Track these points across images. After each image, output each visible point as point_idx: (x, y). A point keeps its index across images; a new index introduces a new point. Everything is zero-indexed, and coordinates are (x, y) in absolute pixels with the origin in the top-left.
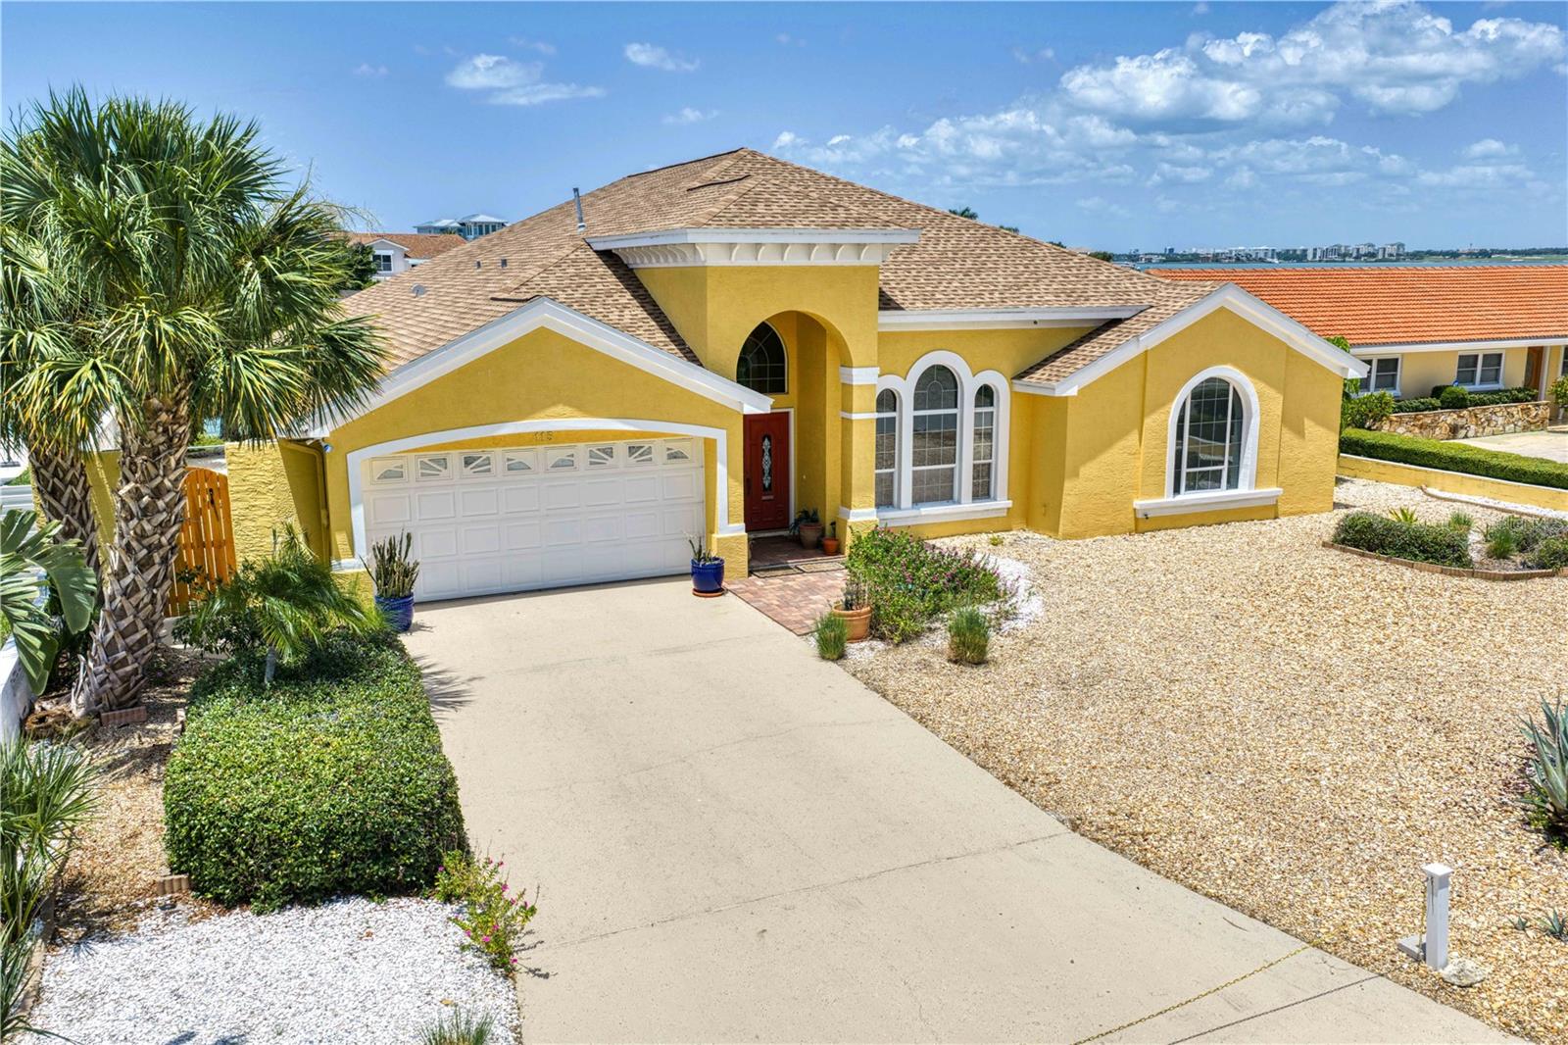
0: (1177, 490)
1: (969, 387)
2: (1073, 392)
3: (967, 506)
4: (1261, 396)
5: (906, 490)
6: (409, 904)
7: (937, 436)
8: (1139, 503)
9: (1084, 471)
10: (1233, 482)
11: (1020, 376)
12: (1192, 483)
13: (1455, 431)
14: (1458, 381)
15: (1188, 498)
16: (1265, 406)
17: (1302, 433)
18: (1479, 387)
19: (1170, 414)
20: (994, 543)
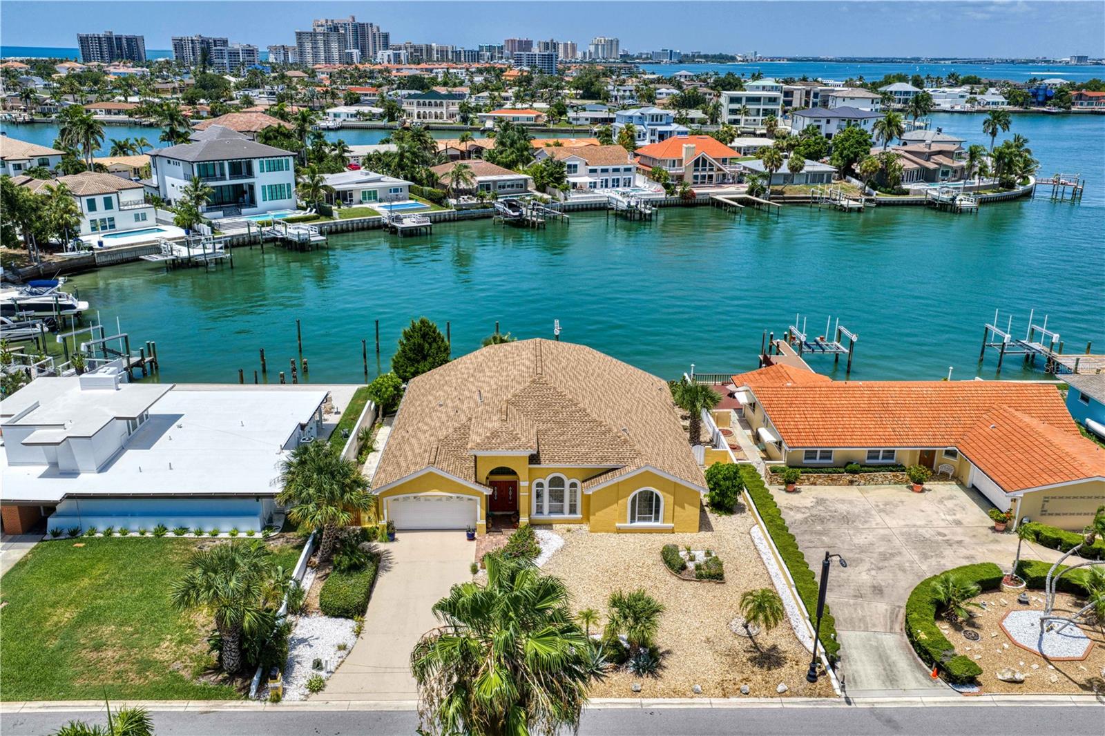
0: (633, 519)
1: (567, 483)
2: (591, 493)
3: (567, 516)
4: (664, 497)
5: (546, 509)
6: (350, 620)
7: (557, 497)
8: (617, 525)
9: (597, 514)
10: (657, 519)
11: (583, 482)
12: (639, 519)
13: (851, 483)
14: (868, 458)
15: (638, 524)
16: (666, 500)
17: (683, 508)
18: (880, 461)
19: (630, 499)
20: (569, 531)
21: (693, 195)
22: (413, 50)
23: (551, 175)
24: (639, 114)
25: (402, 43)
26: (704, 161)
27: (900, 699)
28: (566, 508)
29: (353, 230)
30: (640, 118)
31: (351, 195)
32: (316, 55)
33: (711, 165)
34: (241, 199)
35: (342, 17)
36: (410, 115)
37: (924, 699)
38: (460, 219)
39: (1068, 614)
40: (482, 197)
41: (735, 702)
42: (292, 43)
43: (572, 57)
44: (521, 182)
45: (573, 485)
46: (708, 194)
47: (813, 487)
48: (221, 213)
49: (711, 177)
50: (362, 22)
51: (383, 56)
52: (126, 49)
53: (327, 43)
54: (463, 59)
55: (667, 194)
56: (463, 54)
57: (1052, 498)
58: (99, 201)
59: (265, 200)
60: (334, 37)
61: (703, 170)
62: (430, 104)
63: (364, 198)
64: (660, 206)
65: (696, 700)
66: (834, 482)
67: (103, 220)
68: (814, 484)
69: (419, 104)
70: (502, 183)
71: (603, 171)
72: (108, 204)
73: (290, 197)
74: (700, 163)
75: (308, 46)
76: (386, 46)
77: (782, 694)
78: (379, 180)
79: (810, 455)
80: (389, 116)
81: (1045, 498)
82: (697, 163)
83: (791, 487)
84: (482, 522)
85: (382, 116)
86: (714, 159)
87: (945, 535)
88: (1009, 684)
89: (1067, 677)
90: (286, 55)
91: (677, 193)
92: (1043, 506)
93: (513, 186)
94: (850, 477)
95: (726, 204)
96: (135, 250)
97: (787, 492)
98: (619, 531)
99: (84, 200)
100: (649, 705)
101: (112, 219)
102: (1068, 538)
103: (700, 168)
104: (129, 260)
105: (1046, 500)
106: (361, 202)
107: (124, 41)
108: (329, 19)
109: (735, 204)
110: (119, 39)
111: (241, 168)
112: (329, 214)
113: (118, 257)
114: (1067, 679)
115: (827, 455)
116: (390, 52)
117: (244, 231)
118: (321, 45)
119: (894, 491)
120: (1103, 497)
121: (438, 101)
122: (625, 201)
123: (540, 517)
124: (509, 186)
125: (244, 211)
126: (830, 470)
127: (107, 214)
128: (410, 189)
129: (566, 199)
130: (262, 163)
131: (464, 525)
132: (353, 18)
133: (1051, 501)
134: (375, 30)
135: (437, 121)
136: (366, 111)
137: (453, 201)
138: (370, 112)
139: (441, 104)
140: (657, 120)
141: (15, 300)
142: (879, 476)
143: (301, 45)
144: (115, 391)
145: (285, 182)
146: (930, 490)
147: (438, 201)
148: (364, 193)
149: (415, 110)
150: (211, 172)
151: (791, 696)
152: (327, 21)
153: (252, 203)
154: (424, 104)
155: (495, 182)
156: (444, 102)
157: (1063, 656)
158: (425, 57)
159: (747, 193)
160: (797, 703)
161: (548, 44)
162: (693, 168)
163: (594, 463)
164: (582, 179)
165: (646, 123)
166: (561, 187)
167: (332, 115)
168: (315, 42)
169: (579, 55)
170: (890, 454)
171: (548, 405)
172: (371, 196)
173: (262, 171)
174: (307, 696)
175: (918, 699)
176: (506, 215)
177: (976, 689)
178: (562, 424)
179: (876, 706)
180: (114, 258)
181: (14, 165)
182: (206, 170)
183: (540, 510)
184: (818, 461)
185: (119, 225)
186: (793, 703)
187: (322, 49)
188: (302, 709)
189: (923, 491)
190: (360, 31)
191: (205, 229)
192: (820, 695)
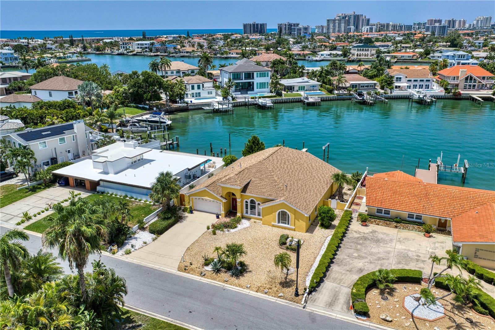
0: (279, 222)
1: (257, 203)
2: (265, 208)
3: (256, 216)
5: (249, 212)
6: (155, 235)
7: (253, 207)
8: (272, 223)
9: (265, 217)
10: (288, 224)
11: (262, 203)
12: (282, 223)
13: (396, 227)
14: (408, 217)
15: (281, 224)
16: (291, 216)
17: (299, 221)
18: (414, 220)
19: (277, 213)
20: (255, 222)
21: (460, 94)
22: (380, 26)
23: (386, 82)
24: (453, 54)
25: (375, 23)
26: (471, 78)
27: (327, 313)
28: (257, 213)
29: (289, 102)
30: (453, 56)
31: (294, 88)
32: (334, 29)
33: (474, 79)
34: (249, 88)
35: (350, 12)
36: (353, 55)
37: (338, 316)
38: (338, 100)
39: (446, 302)
40: (350, 91)
41: (260, 295)
42: (325, 24)
43: (463, 27)
44: (373, 85)
45: (259, 204)
46: (469, 94)
47: (377, 226)
48: (240, 93)
49: (474, 86)
50: (358, 14)
51: (365, 29)
52: (259, 29)
53: (339, 24)
54: (403, 29)
55: (445, 93)
56: (403, 27)
57: (481, 250)
58: (196, 86)
59: (257, 88)
60: (343, 21)
61: (470, 82)
62: (363, 50)
63: (299, 89)
64: (437, 99)
65: (245, 290)
66: (387, 225)
67: (196, 93)
68: (378, 225)
69: (358, 50)
70: (363, 85)
71: (415, 81)
72: (199, 87)
73: (268, 88)
74: (469, 78)
75: (331, 25)
76: (368, 25)
77: (280, 297)
78: (307, 82)
79: (379, 211)
80: (344, 55)
81: (476, 249)
82: (467, 79)
83: (365, 224)
84: (223, 212)
85: (341, 55)
86: (477, 77)
87: (420, 257)
88: (383, 321)
89: (415, 325)
90: (322, 30)
91: (452, 93)
92: (476, 253)
93: (368, 86)
94: (395, 224)
95: (476, 99)
96: (200, 105)
97: (362, 225)
98: (273, 226)
99: (190, 85)
100: (226, 287)
101: (199, 93)
102: (478, 270)
103: (469, 81)
104: (198, 108)
105: (477, 250)
106: (297, 91)
107: (259, 25)
108: (344, 13)
109: (480, 99)
110: (257, 25)
111: (249, 75)
112: (280, 95)
113: (197, 107)
114: (414, 326)
115: (387, 212)
116: (368, 27)
117: (244, 100)
118: (337, 25)
119: (414, 234)
120: (494, 252)
121: (367, 49)
122: (418, 95)
123: (246, 215)
124: (366, 86)
125: (249, 92)
126: (386, 219)
127: (198, 91)
128: (321, 86)
129: (391, 93)
130: (257, 74)
131: (216, 212)
132: (354, 13)
133: (480, 251)
134: (364, 17)
135: (365, 57)
136: (335, 53)
137: (336, 92)
138: (336, 53)
139: (368, 50)
140: (461, 57)
141: (147, 118)
142: (411, 226)
143: (328, 25)
144: (133, 149)
145: (266, 82)
146: (435, 237)
147: (331, 91)
148: (299, 87)
149: (356, 52)
150: (239, 77)
151: (283, 299)
152: (342, 14)
153: (253, 89)
154: (360, 50)
155: (359, 84)
156: (370, 49)
157: (422, 317)
158: (385, 29)
159: (492, 94)
160: (282, 302)
161: (450, 21)
162: (464, 81)
163: (266, 196)
164: (403, 84)
165: (456, 59)
166: (390, 87)
167: (320, 55)
168: (334, 23)
169: (467, 26)
170: (419, 217)
171: (261, 171)
172: (302, 88)
173: (257, 77)
174: (123, 255)
175: (335, 315)
176: (356, 98)
177: (365, 318)
178: (261, 179)
179: (314, 312)
180: (195, 107)
181: (183, 73)
182: (236, 76)
183: (247, 212)
184: (383, 214)
185: (202, 95)
186: (281, 301)
187: (337, 26)
188: (119, 258)
189: (430, 237)
190: (357, 18)
191: (230, 98)
192: (294, 302)
